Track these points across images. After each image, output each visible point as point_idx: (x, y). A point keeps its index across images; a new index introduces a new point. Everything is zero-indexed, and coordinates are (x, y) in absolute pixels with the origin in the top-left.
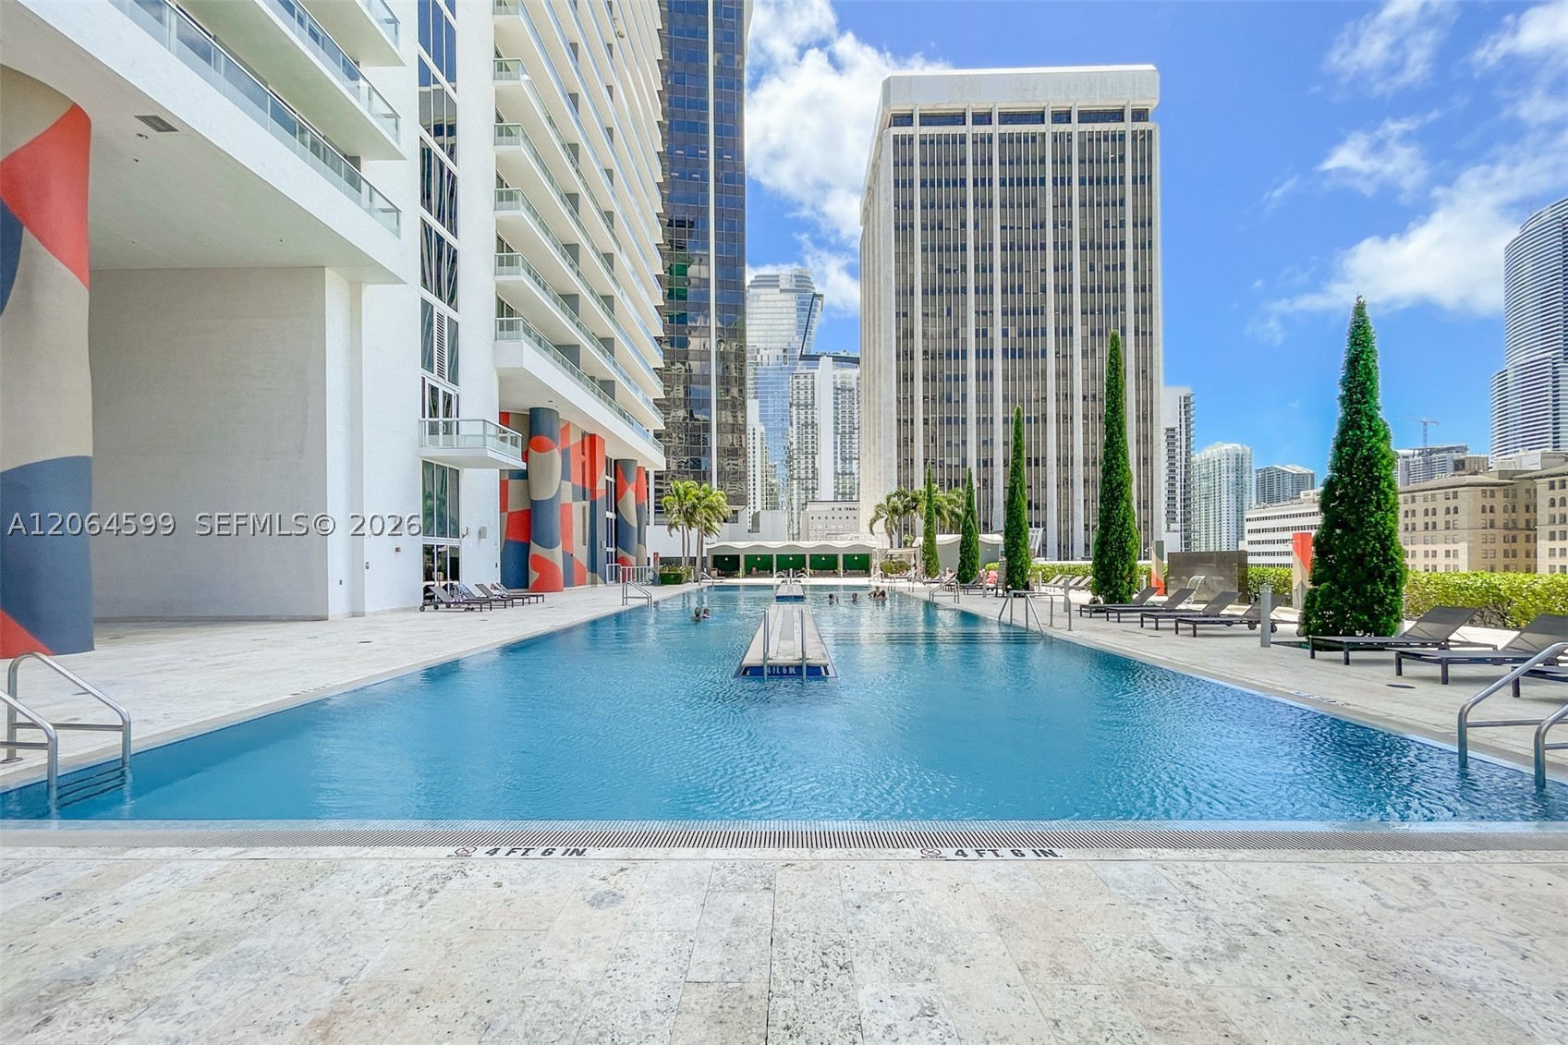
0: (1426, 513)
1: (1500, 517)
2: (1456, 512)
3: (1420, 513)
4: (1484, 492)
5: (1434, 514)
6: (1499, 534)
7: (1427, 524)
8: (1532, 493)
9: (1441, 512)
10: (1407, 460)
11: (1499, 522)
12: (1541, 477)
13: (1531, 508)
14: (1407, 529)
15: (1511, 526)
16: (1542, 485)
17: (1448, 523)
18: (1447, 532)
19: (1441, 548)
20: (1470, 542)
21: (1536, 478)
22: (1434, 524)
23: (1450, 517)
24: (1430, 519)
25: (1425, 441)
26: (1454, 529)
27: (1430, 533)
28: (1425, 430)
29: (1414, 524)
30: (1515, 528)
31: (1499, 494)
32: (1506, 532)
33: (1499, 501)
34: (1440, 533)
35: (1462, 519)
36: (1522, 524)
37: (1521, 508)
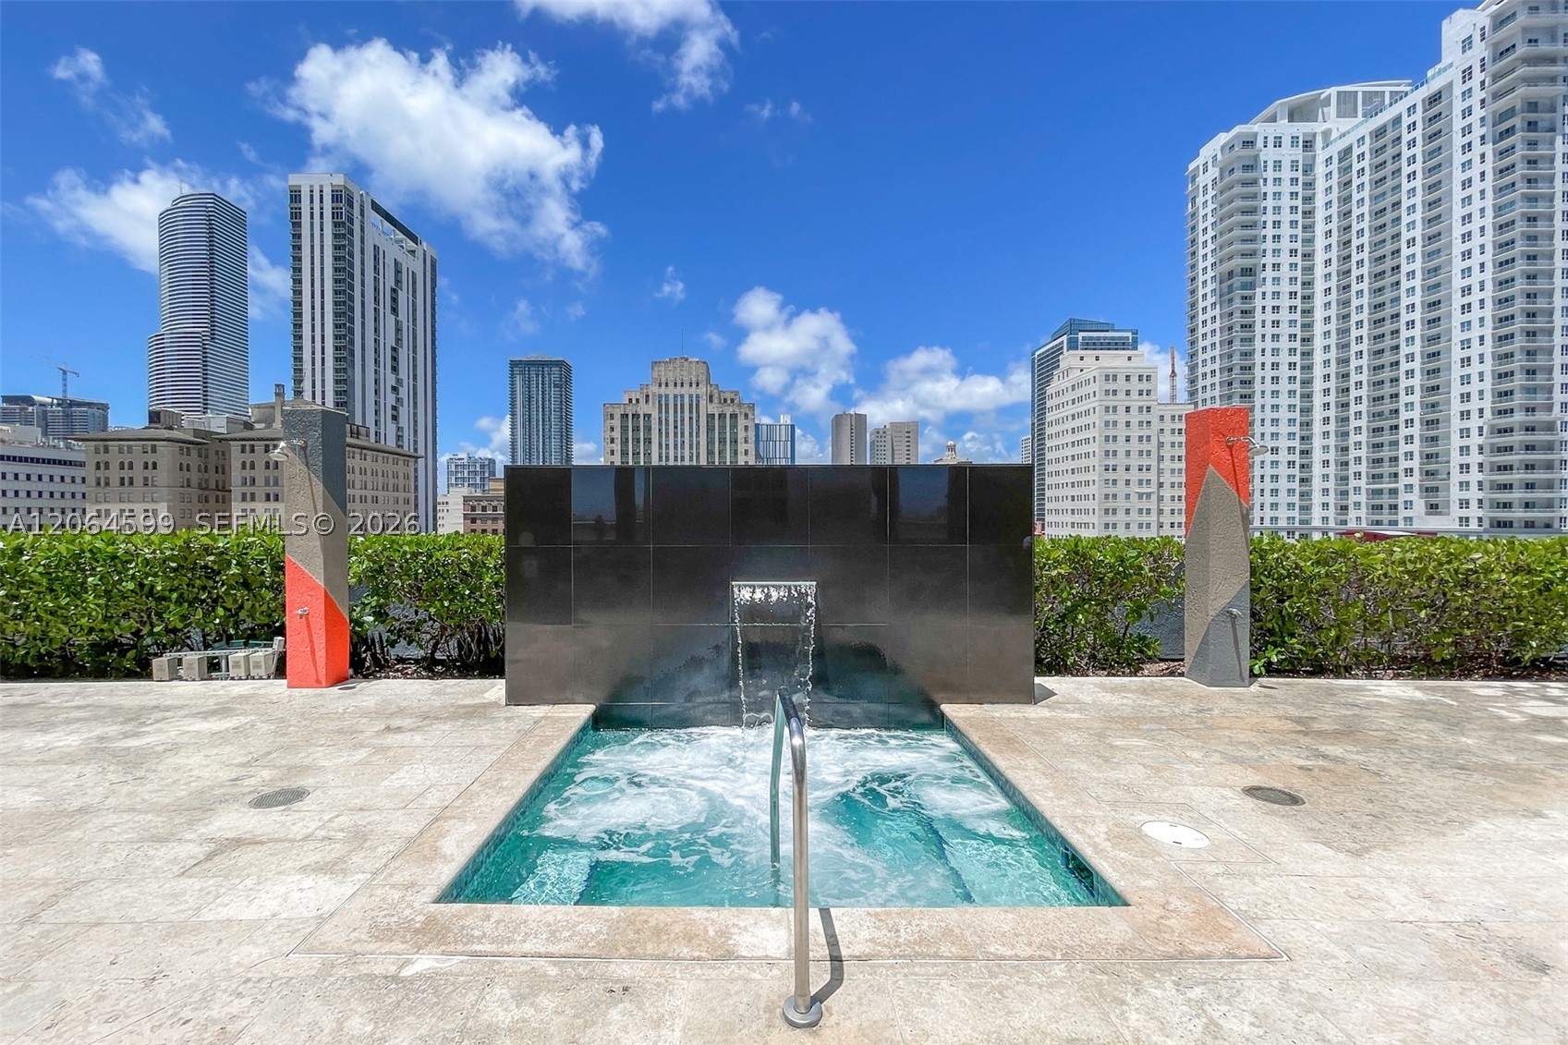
0: (122, 466)
1: (195, 477)
2: (155, 467)
3: (114, 466)
4: (181, 449)
5: (131, 468)
6: (194, 492)
7: (123, 479)
8: (224, 455)
9: (138, 466)
10: (43, 408)
11: (194, 482)
12: (235, 440)
13: (222, 469)
14: (99, 484)
15: (204, 486)
16: (235, 448)
17: (146, 479)
18: (147, 488)
19: (139, 508)
20: (168, 501)
21: (232, 440)
22: (131, 479)
23: (149, 473)
24: (126, 474)
25: (65, 391)
26: (153, 486)
27: (126, 489)
28: (65, 380)
29: (108, 478)
30: (207, 488)
31: (194, 453)
32: (201, 492)
33: (194, 460)
34: (138, 486)
35: (162, 476)
36: (213, 485)
37: (212, 469)
